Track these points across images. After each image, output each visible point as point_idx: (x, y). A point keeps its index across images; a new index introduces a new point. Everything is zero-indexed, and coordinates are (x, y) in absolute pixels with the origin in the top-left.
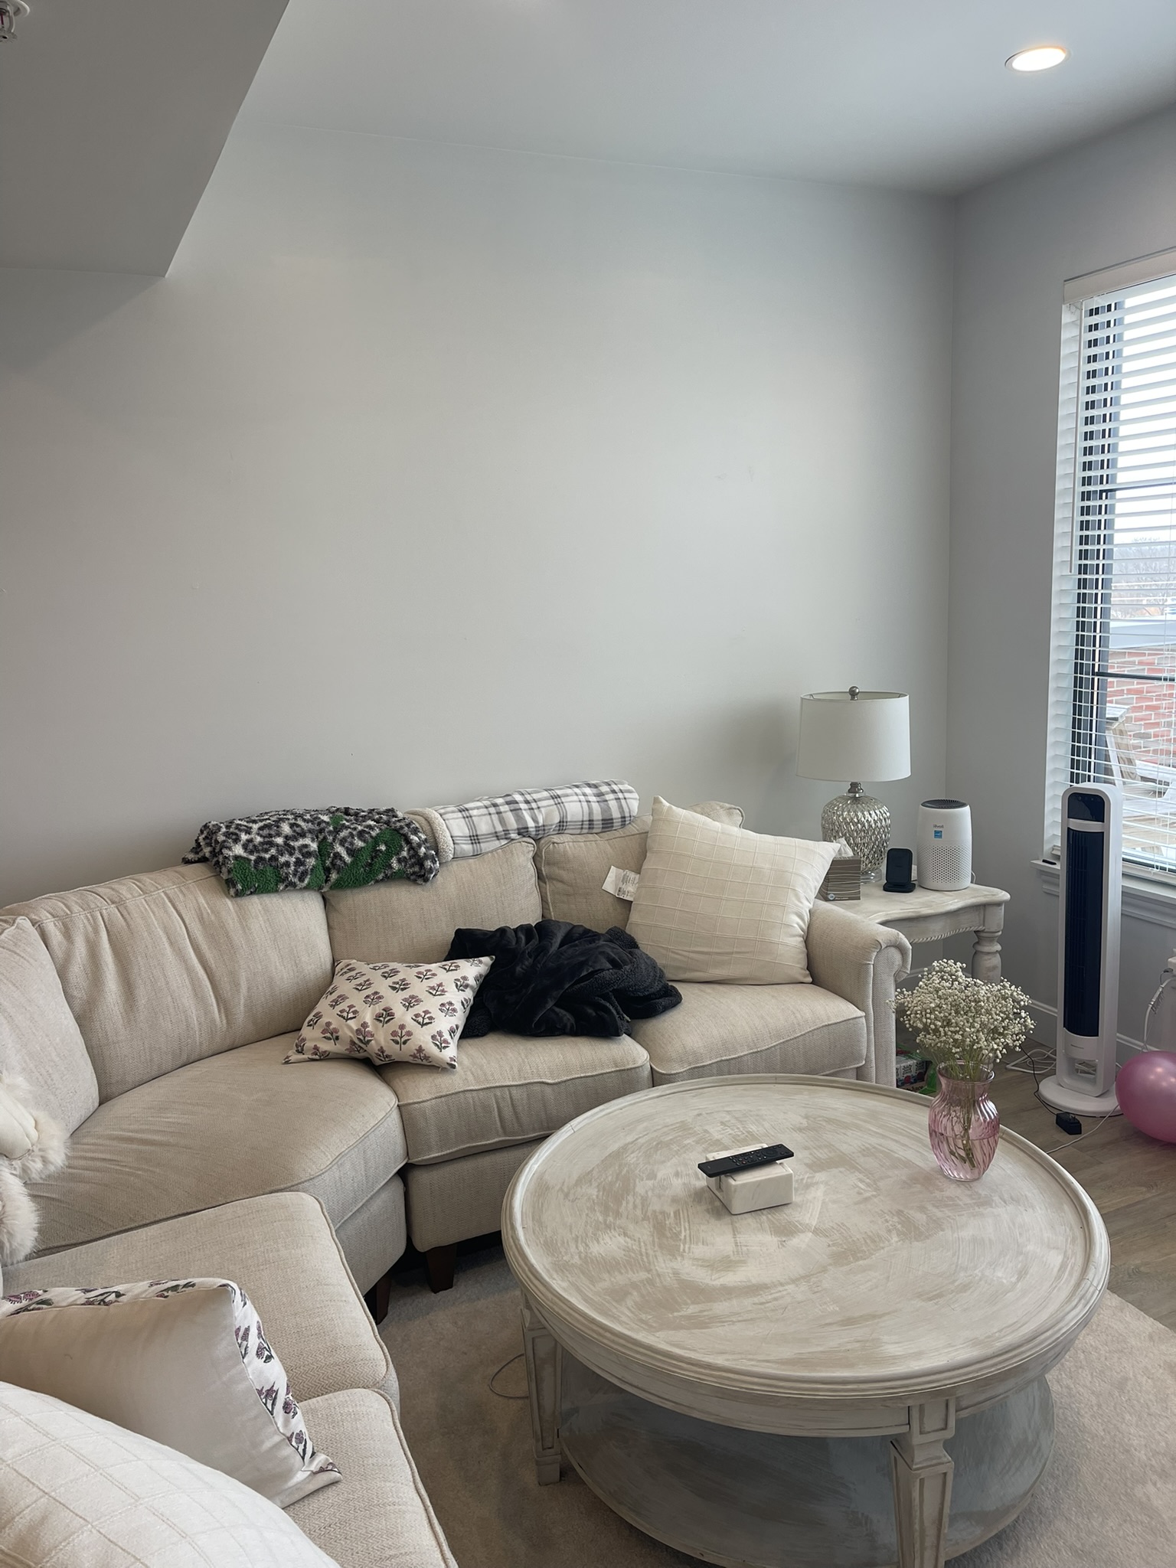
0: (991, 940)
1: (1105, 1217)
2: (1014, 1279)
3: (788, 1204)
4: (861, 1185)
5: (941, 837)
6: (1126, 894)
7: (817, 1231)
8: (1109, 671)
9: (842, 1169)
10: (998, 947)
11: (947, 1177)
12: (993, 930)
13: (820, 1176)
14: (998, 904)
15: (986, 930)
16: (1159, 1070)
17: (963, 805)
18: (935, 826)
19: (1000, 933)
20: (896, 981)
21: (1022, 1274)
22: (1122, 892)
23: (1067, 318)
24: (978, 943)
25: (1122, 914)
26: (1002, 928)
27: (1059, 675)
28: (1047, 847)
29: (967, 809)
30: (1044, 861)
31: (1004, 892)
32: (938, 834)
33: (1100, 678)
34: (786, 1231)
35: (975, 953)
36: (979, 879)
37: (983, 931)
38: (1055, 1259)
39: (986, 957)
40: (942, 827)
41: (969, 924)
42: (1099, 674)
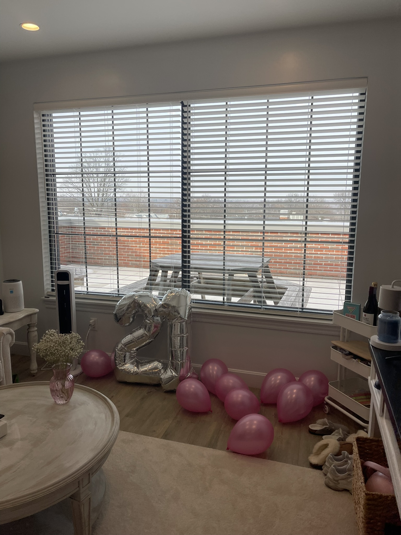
0: (34, 327)
1: (110, 399)
2: (94, 427)
3: (6, 435)
4: (31, 418)
5: (13, 293)
6: (77, 304)
7: (22, 439)
8: (59, 233)
9: (20, 416)
10: (36, 329)
11: (59, 405)
12: (35, 323)
13: (13, 421)
14: (35, 314)
15: (32, 323)
16: (93, 356)
17: (19, 281)
18: (10, 289)
19: (36, 324)
20: (10, 346)
21: (96, 424)
22: (76, 303)
23: (35, 116)
24: (29, 328)
25: (76, 310)
26: (37, 322)
27: (45, 234)
28: (46, 292)
29: (21, 282)
30: (45, 297)
31: (37, 309)
32: (12, 292)
33: (57, 235)
34: (10, 444)
35: (28, 332)
36: (27, 305)
37: (31, 324)
38: (103, 416)
39: (32, 333)
40: (13, 289)
41: (26, 322)
42: (56, 234)
